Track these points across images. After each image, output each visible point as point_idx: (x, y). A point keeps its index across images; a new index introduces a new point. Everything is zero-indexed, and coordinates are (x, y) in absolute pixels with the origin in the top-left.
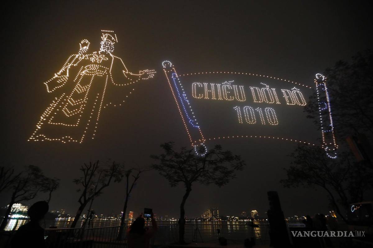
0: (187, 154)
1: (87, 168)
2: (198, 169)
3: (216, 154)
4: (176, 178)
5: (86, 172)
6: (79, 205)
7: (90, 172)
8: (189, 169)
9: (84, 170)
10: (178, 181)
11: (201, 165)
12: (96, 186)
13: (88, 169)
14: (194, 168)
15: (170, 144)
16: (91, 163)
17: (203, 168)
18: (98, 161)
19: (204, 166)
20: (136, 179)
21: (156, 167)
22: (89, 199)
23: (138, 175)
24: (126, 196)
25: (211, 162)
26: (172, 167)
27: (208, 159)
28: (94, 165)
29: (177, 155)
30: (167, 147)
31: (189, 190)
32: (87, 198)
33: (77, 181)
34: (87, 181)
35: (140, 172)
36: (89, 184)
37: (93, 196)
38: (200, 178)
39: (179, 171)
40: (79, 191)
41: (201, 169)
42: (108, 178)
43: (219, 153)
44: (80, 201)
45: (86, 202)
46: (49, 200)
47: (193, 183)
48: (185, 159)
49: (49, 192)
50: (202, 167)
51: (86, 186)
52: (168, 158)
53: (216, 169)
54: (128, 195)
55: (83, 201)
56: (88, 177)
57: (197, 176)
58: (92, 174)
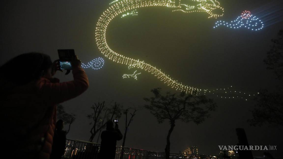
0: (171, 97)
1: (97, 106)
2: (180, 109)
3: (193, 97)
4: (162, 116)
5: (95, 110)
6: (91, 135)
7: (98, 110)
8: (172, 109)
9: (94, 108)
10: (164, 118)
11: (182, 106)
12: (103, 121)
13: (97, 108)
14: (176, 109)
15: (158, 90)
16: (99, 103)
17: (184, 109)
18: (104, 102)
19: (184, 107)
20: (133, 116)
21: (147, 107)
22: (98, 130)
23: (134, 113)
24: (125, 129)
25: (190, 104)
26: (160, 107)
27: (187, 101)
28: (101, 105)
29: (163, 98)
30: (156, 92)
31: (173, 125)
32: (96, 130)
33: (89, 116)
34: (96, 116)
35: (136, 111)
36: (98, 118)
37: (100, 128)
38: (181, 117)
39: (165, 111)
40: (91, 124)
41: (182, 109)
42: (111, 115)
43: (195, 97)
44: (91, 132)
45: (95, 133)
46: (69, 130)
47: (175, 121)
48: (170, 101)
49: (69, 124)
50: (183, 107)
51: (96, 121)
52: (156, 100)
53: (194, 110)
54: (126, 128)
55: (93, 132)
56: (97, 114)
57: (178, 115)
58: (100, 112)
